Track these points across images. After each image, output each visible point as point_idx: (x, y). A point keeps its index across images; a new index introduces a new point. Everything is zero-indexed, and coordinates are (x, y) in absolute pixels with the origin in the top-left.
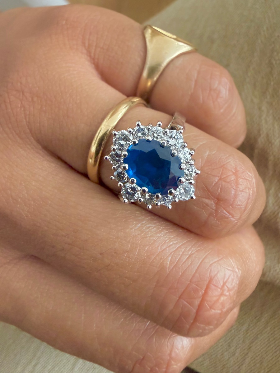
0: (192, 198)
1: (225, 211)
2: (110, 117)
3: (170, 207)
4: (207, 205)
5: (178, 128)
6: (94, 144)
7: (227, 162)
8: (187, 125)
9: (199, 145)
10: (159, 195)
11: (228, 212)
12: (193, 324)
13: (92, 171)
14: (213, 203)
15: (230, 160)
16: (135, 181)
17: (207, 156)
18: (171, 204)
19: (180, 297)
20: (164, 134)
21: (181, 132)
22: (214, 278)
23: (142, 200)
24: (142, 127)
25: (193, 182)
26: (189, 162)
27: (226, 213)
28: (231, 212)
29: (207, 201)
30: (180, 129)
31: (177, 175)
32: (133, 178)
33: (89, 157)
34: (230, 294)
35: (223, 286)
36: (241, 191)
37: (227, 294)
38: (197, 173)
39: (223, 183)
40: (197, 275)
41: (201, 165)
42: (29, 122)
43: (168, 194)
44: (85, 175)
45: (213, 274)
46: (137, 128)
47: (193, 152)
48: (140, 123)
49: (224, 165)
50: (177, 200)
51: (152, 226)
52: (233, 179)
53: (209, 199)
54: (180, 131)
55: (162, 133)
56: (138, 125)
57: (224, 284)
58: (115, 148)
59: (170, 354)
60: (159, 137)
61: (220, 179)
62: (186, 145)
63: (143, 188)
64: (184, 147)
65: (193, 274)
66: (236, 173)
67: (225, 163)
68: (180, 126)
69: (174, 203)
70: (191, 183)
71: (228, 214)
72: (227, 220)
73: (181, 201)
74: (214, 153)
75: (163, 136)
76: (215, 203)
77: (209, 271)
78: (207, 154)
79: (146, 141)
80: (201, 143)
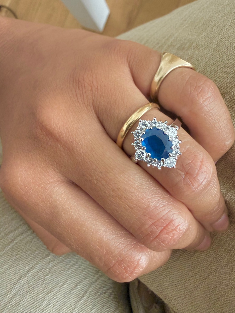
0: (174, 167)
1: (189, 181)
2: (138, 112)
3: (160, 168)
4: (180, 174)
5: (175, 127)
6: (126, 125)
7: (199, 154)
8: (181, 128)
9: (185, 141)
10: (156, 159)
11: (191, 182)
12: (155, 238)
13: (120, 140)
14: (184, 174)
15: (201, 154)
16: (145, 149)
17: (188, 148)
18: (161, 167)
19: (153, 224)
20: (167, 128)
21: (177, 130)
22: (174, 220)
23: (146, 161)
24: (156, 121)
25: (176, 158)
26: (177, 147)
27: (190, 182)
28: (193, 182)
29: (180, 172)
30: (177, 128)
31: (169, 151)
32: (145, 147)
33: (121, 131)
34: (179, 232)
35: (177, 226)
36: (201, 172)
37: (178, 231)
38: (180, 154)
39: (193, 165)
40: (166, 216)
41: (184, 151)
42: (94, 101)
43: (161, 160)
44: (115, 141)
45: (174, 219)
46: (153, 121)
47: (181, 142)
48: (155, 119)
49: (196, 155)
50: (165, 166)
51: (148, 183)
52: (199, 164)
53: (182, 171)
54: (176, 128)
55: (166, 127)
56: (155, 120)
57: (179, 225)
58: (139, 129)
59: (138, 262)
60: (164, 129)
61: (192, 162)
62: (178, 137)
63: (148, 153)
64: (176, 138)
65: (163, 215)
66: (202, 162)
67: (197, 154)
68: (177, 126)
69: (163, 168)
70: (175, 159)
71: (190, 183)
72: (189, 186)
73: (167, 167)
74: (192, 147)
75: (166, 129)
76: (185, 175)
77: (172, 216)
78: (188, 147)
79: (157, 129)
80: (187, 140)
